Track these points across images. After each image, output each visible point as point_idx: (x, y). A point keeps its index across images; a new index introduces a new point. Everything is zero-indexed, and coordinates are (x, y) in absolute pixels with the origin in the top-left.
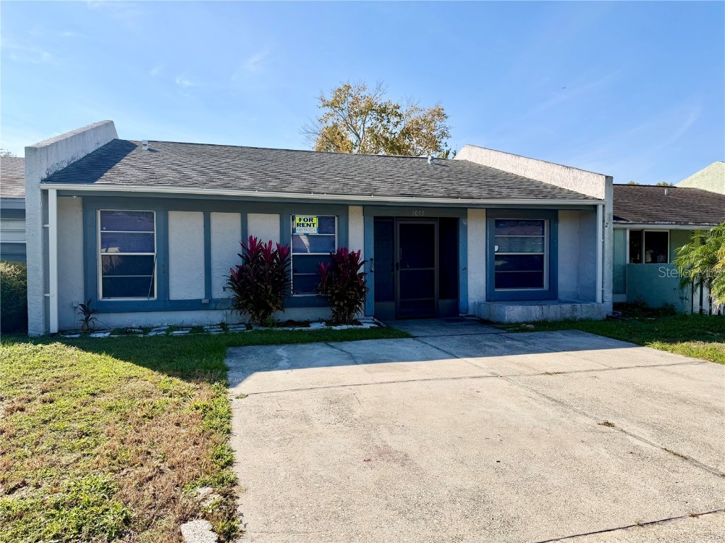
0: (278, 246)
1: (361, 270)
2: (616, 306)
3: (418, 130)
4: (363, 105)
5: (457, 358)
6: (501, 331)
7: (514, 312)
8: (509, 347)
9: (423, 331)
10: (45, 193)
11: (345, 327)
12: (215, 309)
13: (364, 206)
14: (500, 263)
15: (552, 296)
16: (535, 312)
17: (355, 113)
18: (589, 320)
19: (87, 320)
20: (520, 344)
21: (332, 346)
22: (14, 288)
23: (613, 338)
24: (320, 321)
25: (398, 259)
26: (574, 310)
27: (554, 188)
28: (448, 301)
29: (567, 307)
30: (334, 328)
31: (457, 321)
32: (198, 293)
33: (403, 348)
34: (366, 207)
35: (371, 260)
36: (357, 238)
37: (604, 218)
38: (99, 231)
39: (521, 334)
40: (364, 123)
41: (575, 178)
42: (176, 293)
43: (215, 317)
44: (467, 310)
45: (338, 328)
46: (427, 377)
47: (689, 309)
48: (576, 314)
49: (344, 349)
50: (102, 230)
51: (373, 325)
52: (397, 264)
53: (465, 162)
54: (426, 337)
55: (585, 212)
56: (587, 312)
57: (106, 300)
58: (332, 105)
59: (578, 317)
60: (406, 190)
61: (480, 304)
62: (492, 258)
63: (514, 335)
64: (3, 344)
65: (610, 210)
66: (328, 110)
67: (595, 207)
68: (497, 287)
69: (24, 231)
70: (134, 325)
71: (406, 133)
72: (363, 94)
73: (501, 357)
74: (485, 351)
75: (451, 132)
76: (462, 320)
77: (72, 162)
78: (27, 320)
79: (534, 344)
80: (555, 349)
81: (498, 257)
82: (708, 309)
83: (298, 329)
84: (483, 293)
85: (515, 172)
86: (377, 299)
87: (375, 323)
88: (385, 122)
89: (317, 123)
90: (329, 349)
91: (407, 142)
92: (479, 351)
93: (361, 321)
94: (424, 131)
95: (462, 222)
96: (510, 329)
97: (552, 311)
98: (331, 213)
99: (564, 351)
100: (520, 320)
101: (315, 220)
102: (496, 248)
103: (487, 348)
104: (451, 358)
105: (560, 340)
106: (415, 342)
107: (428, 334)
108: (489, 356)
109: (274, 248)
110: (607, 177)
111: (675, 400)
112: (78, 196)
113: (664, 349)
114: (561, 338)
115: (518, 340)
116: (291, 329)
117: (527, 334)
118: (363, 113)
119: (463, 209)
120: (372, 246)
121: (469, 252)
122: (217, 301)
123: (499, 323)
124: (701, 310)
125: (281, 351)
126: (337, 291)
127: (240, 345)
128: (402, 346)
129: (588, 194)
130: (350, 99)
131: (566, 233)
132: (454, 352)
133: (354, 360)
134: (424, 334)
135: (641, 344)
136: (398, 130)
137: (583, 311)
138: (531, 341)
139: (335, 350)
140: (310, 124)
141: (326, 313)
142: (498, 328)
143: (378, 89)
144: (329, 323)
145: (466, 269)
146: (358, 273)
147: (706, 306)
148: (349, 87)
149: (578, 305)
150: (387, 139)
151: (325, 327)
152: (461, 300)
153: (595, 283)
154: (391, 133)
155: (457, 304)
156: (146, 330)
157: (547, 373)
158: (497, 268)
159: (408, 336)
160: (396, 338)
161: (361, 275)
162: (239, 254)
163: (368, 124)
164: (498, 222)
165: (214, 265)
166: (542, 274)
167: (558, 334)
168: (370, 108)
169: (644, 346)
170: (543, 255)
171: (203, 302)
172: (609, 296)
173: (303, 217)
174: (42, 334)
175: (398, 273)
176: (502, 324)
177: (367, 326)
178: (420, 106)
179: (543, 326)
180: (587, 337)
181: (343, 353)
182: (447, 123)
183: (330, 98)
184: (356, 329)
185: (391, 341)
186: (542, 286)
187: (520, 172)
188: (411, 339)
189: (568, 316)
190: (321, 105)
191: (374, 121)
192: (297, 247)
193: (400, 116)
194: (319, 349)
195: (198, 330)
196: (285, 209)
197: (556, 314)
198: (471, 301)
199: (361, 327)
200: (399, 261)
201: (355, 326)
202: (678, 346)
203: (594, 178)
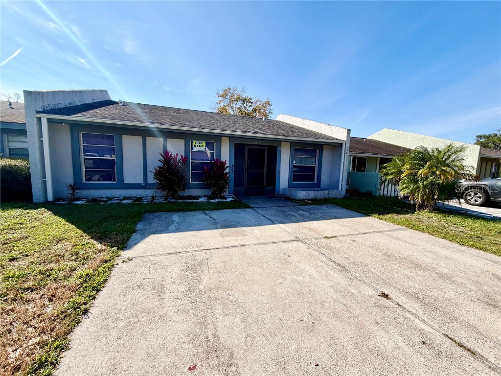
0: (182, 156)
1: (227, 170)
2: (347, 191)
3: (260, 110)
4: (235, 97)
5: (275, 224)
6: (296, 204)
7: (302, 194)
8: (301, 216)
9: (257, 204)
10: (39, 119)
11: (217, 200)
12: (149, 189)
13: (230, 137)
14: (296, 169)
15: (318, 186)
16: (311, 194)
17: (232, 100)
18: (335, 199)
19: (73, 194)
20: (307, 214)
21: (206, 214)
22: (24, 174)
23: (352, 210)
24: (204, 197)
25: (246, 165)
26: (329, 193)
27: (321, 134)
28: (270, 187)
29: (326, 192)
30: (211, 201)
31: (274, 197)
32: (140, 180)
33: (245, 216)
34: (231, 138)
35: (233, 165)
36: (226, 154)
37: (345, 149)
38: (82, 145)
39: (306, 207)
40: (236, 105)
41: (332, 130)
42: (128, 180)
43: (150, 193)
44: (279, 191)
45: (213, 201)
46: (257, 242)
47: (378, 194)
48: (330, 195)
49: (212, 216)
50: (83, 143)
51: (232, 199)
52: (246, 168)
53: (280, 122)
54: (258, 208)
55: (337, 146)
56: (335, 195)
57: (87, 182)
58: (222, 96)
59: (331, 197)
60: (251, 130)
61: (285, 189)
62: (292, 167)
63: (303, 207)
64: (3, 210)
65: (348, 145)
66: (221, 99)
67: (342, 144)
68: (294, 181)
69: (26, 142)
70: (104, 196)
71: (254, 111)
72: (236, 92)
73: (299, 223)
74: (290, 219)
75: (273, 112)
76: (276, 197)
77: (70, 106)
78: (32, 193)
79: (314, 214)
80: (325, 217)
81: (295, 167)
82: (386, 194)
83: (192, 201)
84: (287, 184)
85: (303, 126)
86: (235, 185)
87: (233, 198)
88: (245, 105)
89: (216, 104)
90: (203, 216)
91: (254, 115)
92: (286, 219)
93: (226, 197)
94: (262, 110)
95: (279, 148)
96: (301, 203)
97: (319, 194)
98: (213, 140)
99: (330, 219)
100: (305, 198)
101: (204, 144)
102: (294, 162)
103: (290, 217)
104: (271, 224)
105: (326, 211)
106: (253, 211)
107: (259, 206)
108: (292, 223)
109: (179, 157)
110: (348, 130)
111: (413, 265)
112: (65, 123)
113: (381, 219)
114: (326, 210)
115: (306, 211)
116: (187, 201)
117: (309, 207)
118: (236, 100)
119: (280, 142)
120: (233, 159)
121: (281, 164)
122: (150, 185)
123: (294, 199)
124: (383, 194)
125: (176, 217)
126: (213, 182)
127: (154, 212)
128: (245, 214)
129: (338, 138)
130: (230, 94)
131: (326, 155)
132: (273, 219)
133: (216, 225)
134: (257, 206)
135: (367, 215)
136: (251, 109)
137: (333, 194)
138: (312, 212)
139: (207, 217)
140: (213, 105)
141: (208, 192)
142: (294, 202)
143: (243, 90)
144: (209, 198)
145: (279, 172)
146: (225, 172)
147: (385, 193)
148: (230, 89)
149: (331, 191)
150: (246, 113)
151: (206, 200)
152: (276, 187)
153: (338, 180)
154: (247, 110)
155: (274, 189)
156: (110, 199)
157: (327, 237)
158: (294, 172)
159: (249, 207)
160: (243, 208)
161: (227, 173)
162: (160, 161)
163: (238, 106)
164: (296, 150)
165: (149, 166)
166: (314, 175)
167: (324, 207)
168: (239, 98)
169: (369, 216)
170: (315, 166)
171: (142, 185)
172: (344, 187)
173: (197, 142)
174: (42, 201)
175: (246, 173)
176: (296, 200)
177: (229, 200)
178: (260, 100)
179: (316, 202)
180: (338, 209)
181: (211, 219)
182: (272, 108)
183: (221, 93)
184: (222, 202)
185: (239, 211)
186: (313, 181)
187: (305, 127)
188: (250, 209)
189: (326, 196)
190: (217, 96)
191: (240, 104)
192: (193, 157)
193: (252, 103)
194: (199, 216)
195: (139, 199)
196: (188, 136)
197: (321, 195)
198: (281, 188)
199: (226, 200)
200: (247, 167)
201: (222, 200)
202: (385, 217)
203: (341, 130)
